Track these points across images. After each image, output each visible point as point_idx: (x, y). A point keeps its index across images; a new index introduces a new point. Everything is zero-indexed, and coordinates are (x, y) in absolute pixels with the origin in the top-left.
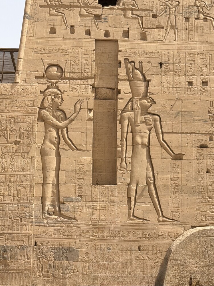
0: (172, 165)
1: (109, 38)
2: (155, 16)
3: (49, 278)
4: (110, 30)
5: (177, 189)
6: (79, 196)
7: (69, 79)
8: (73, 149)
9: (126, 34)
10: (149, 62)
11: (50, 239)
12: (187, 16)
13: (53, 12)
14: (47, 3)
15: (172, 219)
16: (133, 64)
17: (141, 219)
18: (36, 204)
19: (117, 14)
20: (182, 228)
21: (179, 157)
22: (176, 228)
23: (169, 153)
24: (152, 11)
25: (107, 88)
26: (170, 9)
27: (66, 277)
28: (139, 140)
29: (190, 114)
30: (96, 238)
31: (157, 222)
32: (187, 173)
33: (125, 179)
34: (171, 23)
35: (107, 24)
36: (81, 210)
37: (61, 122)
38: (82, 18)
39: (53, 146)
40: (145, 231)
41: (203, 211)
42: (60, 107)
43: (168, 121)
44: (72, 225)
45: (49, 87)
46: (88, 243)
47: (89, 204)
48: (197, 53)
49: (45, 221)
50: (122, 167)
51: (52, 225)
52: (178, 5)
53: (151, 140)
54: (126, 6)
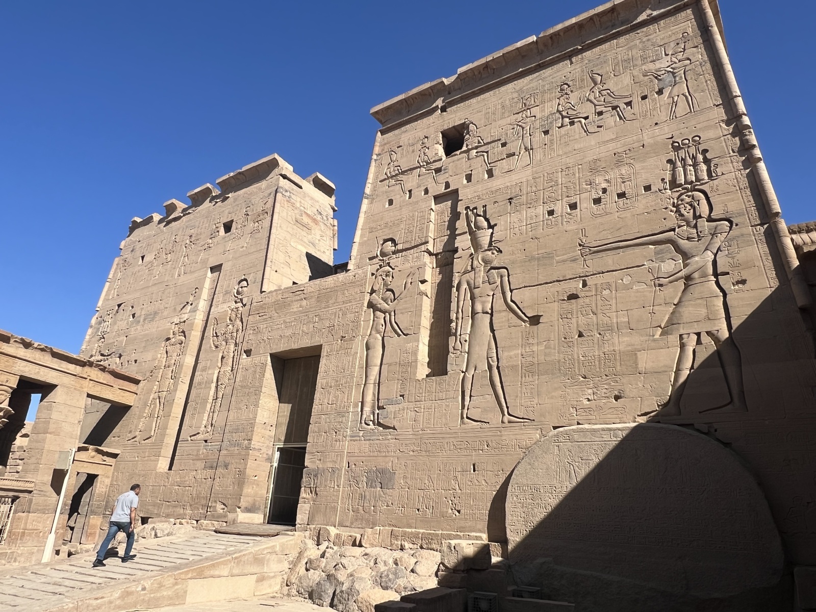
0: (524, 334)
1: (449, 190)
2: (504, 145)
3: (358, 513)
4: (450, 180)
5: (531, 369)
6: (400, 396)
7: (402, 251)
8: (399, 335)
9: (468, 178)
10: (495, 202)
11: (364, 458)
12: (546, 129)
13: (392, 182)
14: (387, 176)
15: (523, 418)
16: (475, 211)
17: (478, 422)
18: (353, 411)
19: (458, 160)
20: (538, 432)
21: (535, 320)
22: (528, 432)
23: (519, 318)
24: (500, 140)
25: (448, 251)
26: (523, 128)
27: (377, 513)
28: (479, 308)
29: (551, 255)
30: (418, 454)
31: (500, 425)
32: (545, 343)
33: (457, 365)
34: (524, 146)
35: (447, 175)
36: (401, 416)
37: (388, 305)
39: (378, 335)
40: (483, 439)
41: (572, 399)
42: (390, 287)
43: (518, 272)
44: (390, 437)
45: (381, 266)
46: (408, 462)
47: (411, 405)
48: (560, 170)
49: (361, 433)
50: (454, 349)
51: (368, 438)
52: (534, 120)
53: (493, 305)
54: (470, 147)
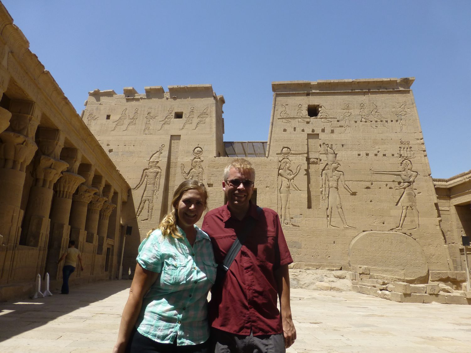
0: (351, 198)
1: (314, 133)
2: (338, 121)
4: (314, 128)
6: (300, 214)
7: (294, 154)
8: (297, 190)
9: (323, 131)
10: (336, 144)
12: (356, 120)
13: (285, 121)
15: (353, 227)
16: (328, 145)
17: (335, 227)
19: (318, 121)
20: (358, 232)
21: (354, 194)
22: (354, 232)
23: (348, 191)
26: (346, 117)
28: (332, 185)
29: (360, 171)
32: (359, 202)
34: (347, 124)
35: (313, 126)
36: (302, 222)
37: (290, 176)
38: (300, 123)
39: (286, 188)
40: (337, 233)
41: (369, 222)
42: (289, 169)
43: (348, 174)
44: (297, 230)
45: (283, 159)
46: (306, 239)
50: (323, 199)
52: (351, 115)
53: (338, 185)
54: (323, 117)
